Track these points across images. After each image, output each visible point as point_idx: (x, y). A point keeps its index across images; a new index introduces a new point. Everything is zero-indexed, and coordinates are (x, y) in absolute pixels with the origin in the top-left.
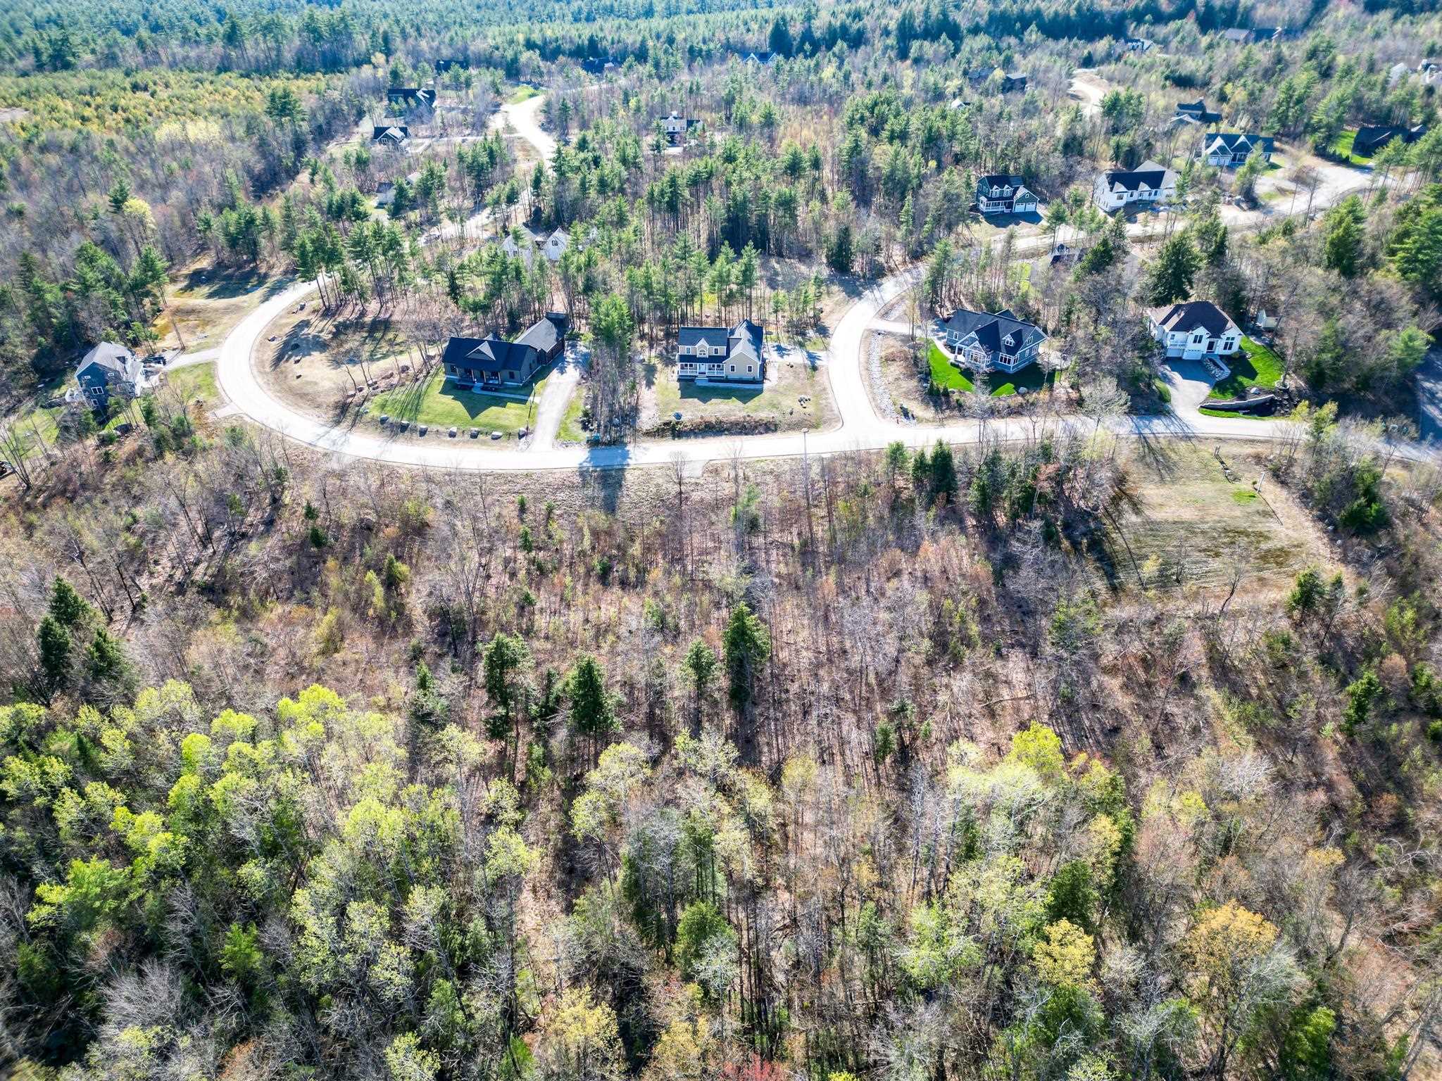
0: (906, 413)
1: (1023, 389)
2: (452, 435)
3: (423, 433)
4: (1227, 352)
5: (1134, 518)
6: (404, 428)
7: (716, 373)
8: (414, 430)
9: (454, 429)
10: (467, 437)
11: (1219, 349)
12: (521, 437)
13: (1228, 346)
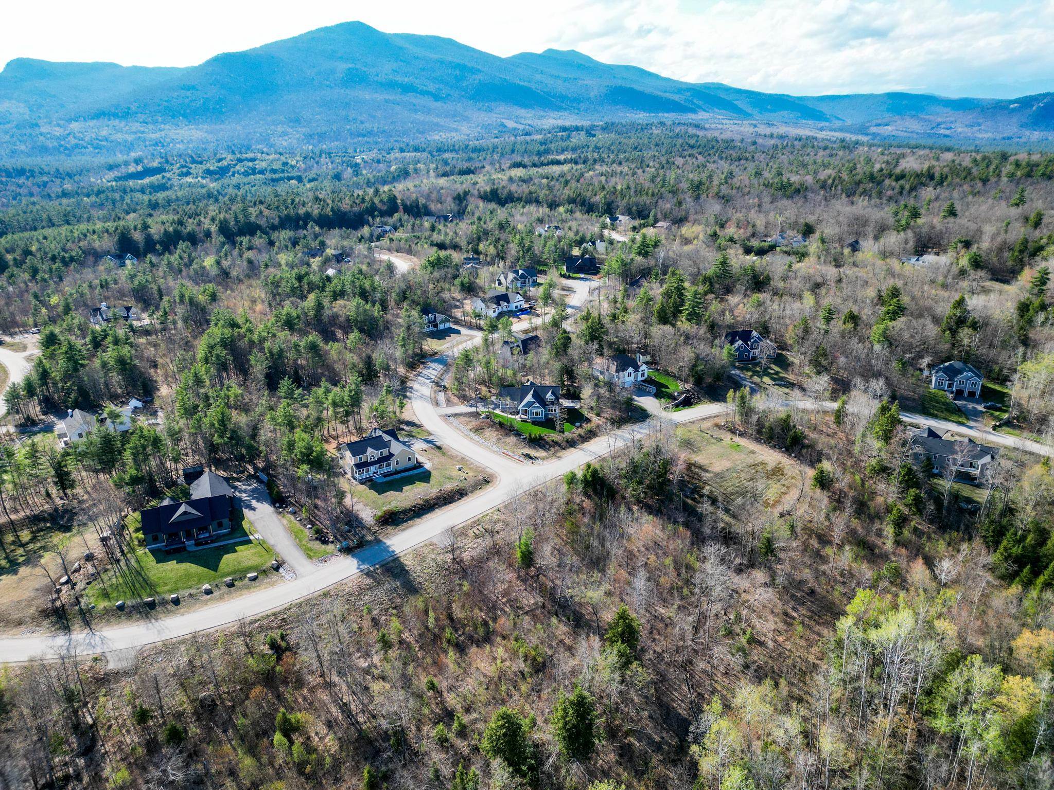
0: (529, 456)
1: (578, 424)
2: (209, 592)
3: (176, 602)
4: (643, 378)
5: (708, 475)
6: (152, 606)
7: (385, 470)
8: (164, 603)
9: (207, 586)
10: (225, 589)
11: (640, 378)
12: (277, 569)
13: (643, 375)
